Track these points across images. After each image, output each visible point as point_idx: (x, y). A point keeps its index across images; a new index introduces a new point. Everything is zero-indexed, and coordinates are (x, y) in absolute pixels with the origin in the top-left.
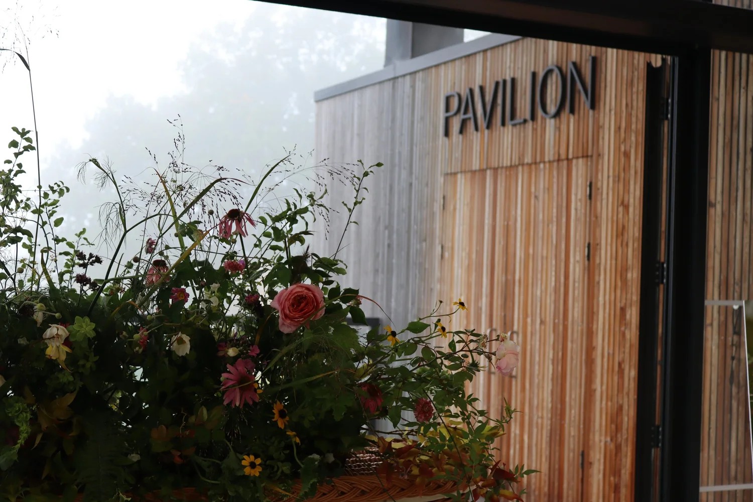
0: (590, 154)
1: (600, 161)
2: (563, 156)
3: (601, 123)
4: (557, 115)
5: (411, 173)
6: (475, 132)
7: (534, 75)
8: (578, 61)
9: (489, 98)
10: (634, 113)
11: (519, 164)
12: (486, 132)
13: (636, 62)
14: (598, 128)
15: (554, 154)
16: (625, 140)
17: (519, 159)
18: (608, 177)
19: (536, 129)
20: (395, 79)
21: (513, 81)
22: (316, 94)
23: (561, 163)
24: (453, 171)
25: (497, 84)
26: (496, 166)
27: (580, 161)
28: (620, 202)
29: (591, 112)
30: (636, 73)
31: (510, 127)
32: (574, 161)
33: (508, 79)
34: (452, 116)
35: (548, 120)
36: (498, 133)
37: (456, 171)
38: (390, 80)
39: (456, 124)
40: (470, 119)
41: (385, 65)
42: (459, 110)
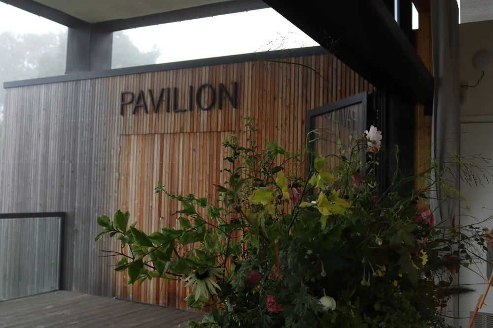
0: (233, 129)
1: (241, 134)
2: (214, 129)
3: (241, 115)
4: (209, 109)
5: (92, 132)
6: (145, 114)
7: (192, 88)
8: (224, 83)
9: (156, 96)
10: (264, 112)
11: (180, 133)
12: (154, 115)
13: (265, 88)
14: (239, 118)
15: (207, 129)
16: (258, 124)
17: (181, 130)
19: (193, 116)
20: (78, 80)
21: (176, 89)
22: (5, 84)
23: (212, 133)
24: (127, 133)
25: (163, 90)
26: (163, 132)
27: (226, 133)
29: (234, 110)
30: (265, 93)
31: (173, 113)
32: (222, 133)
33: (171, 87)
34: (127, 104)
35: (202, 111)
36: (163, 115)
37: (130, 133)
38: (73, 81)
39: (130, 109)
40: (141, 107)
41: (66, 73)
42: (132, 102)
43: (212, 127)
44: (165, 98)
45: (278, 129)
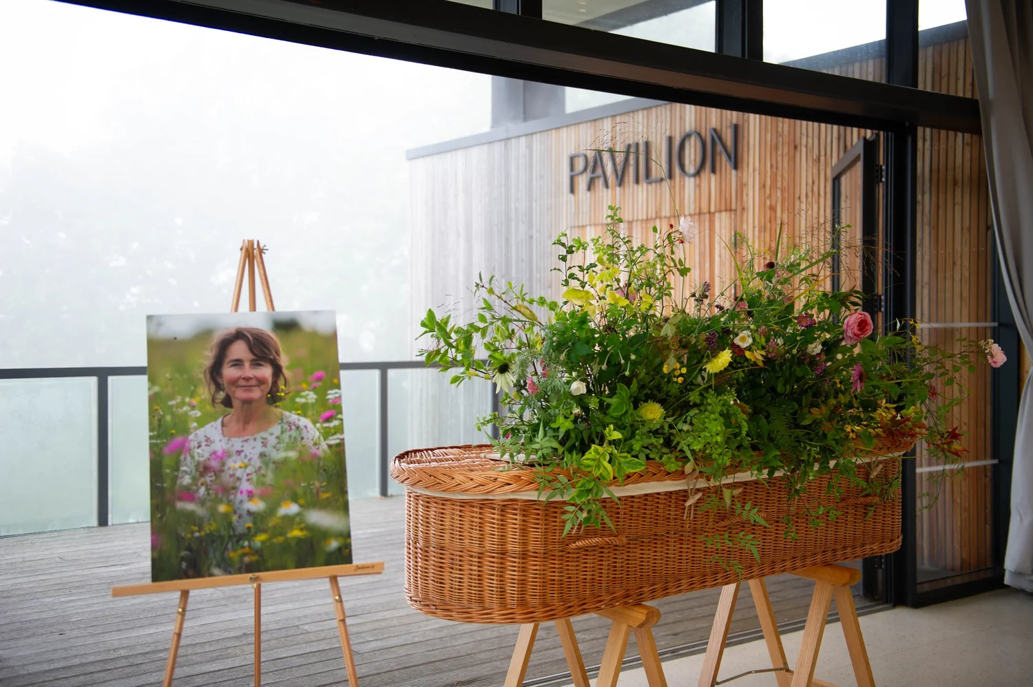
0: (733, 207)
1: (745, 215)
2: (705, 209)
3: (744, 182)
4: (698, 173)
5: (530, 225)
6: (605, 189)
7: (670, 139)
8: (718, 128)
9: (620, 158)
10: (779, 173)
11: (656, 218)
12: (618, 189)
13: (780, 129)
14: (741, 186)
15: (695, 209)
16: (770, 195)
17: (656, 212)
18: (754, 227)
19: (674, 187)
20: (508, 139)
21: (647, 144)
22: (408, 152)
23: (702, 216)
24: (580, 224)
25: (629, 146)
26: (631, 219)
27: (724, 214)
28: (767, 248)
29: (734, 172)
30: (780, 139)
31: (645, 185)
32: (717, 215)
33: (641, 142)
34: (578, 175)
35: (687, 179)
36: (631, 190)
37: (584, 224)
38: (501, 140)
39: (582, 182)
40: (598, 177)
41: (492, 127)
42: (585, 169)
43: (703, 206)
44: (632, 161)
45: (800, 202)
